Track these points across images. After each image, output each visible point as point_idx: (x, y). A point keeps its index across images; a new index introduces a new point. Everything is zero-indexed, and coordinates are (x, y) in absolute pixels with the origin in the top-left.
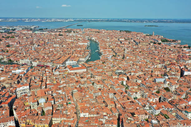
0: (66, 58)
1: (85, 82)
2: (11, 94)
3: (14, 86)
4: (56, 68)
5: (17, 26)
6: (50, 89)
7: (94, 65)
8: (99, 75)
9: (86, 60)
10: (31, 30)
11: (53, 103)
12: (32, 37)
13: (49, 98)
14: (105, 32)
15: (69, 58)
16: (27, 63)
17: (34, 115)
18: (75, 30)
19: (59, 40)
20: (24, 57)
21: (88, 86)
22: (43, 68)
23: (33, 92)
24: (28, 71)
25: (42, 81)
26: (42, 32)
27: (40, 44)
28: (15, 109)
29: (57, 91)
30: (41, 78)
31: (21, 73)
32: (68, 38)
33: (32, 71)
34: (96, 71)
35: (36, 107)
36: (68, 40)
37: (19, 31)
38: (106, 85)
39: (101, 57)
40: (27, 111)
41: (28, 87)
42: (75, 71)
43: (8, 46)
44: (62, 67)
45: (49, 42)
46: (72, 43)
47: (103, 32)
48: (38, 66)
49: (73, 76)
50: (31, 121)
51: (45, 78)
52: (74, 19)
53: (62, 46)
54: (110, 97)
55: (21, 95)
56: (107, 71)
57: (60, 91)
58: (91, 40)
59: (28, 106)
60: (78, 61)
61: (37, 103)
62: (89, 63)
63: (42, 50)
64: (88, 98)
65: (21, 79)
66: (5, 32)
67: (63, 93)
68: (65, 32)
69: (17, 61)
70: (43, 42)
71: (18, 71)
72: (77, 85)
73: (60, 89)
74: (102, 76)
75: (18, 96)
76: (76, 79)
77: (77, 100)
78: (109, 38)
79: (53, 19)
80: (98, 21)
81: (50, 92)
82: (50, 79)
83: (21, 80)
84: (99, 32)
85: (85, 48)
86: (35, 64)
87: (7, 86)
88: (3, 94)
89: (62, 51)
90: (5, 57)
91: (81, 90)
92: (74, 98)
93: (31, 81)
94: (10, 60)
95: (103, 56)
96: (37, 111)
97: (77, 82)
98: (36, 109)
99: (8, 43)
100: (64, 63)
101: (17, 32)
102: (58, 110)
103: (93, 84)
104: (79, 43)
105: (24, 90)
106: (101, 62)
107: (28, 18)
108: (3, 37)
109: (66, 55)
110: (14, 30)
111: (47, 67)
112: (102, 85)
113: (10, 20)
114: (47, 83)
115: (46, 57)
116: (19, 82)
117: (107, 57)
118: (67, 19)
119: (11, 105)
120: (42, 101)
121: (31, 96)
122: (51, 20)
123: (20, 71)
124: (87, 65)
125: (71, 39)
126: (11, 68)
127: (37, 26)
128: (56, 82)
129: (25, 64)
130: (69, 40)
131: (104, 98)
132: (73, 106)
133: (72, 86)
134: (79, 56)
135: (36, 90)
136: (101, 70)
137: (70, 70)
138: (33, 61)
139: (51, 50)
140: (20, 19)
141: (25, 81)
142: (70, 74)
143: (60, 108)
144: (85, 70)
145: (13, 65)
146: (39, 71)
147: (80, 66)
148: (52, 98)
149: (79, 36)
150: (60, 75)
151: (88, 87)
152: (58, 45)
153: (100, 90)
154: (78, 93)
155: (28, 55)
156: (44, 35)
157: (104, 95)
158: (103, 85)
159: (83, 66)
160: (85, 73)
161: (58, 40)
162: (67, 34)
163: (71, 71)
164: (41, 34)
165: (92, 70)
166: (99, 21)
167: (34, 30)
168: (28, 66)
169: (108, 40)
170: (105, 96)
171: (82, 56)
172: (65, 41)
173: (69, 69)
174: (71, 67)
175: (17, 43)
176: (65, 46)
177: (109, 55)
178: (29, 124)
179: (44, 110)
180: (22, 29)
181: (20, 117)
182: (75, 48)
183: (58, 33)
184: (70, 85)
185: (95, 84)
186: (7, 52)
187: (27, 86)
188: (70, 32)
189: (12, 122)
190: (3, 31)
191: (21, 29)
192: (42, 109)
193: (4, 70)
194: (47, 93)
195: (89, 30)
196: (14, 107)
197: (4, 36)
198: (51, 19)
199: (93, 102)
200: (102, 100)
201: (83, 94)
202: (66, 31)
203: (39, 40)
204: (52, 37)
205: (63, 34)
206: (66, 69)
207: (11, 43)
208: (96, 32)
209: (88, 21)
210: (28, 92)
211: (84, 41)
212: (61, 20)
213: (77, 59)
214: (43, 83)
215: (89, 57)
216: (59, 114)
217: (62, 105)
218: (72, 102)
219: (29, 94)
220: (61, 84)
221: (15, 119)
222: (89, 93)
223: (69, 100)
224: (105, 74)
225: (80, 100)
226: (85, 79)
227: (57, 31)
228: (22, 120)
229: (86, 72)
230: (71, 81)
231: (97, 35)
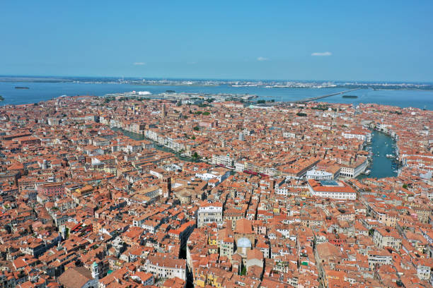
0: (307, 163)
1: (350, 224)
2: (187, 216)
3: (196, 202)
4: (283, 182)
5: (216, 95)
6: (264, 224)
7: (378, 187)
8: (392, 215)
9: (358, 174)
10: (242, 101)
11: (266, 255)
12: (241, 114)
13: (259, 241)
14: (418, 115)
15: (315, 164)
16: (224, 163)
17: (224, 268)
18: (337, 106)
19: (298, 124)
20: (222, 151)
21: (356, 234)
22: (256, 178)
23: (229, 223)
24: (224, 178)
25: (249, 204)
26: (262, 108)
27: (255, 130)
28: (191, 248)
29: (278, 230)
30: (248, 196)
31: (211, 180)
32: (319, 121)
33: (232, 180)
34: (383, 203)
35: (229, 254)
36: (317, 126)
37: (219, 103)
38: (410, 243)
39: (399, 171)
40: (211, 256)
41: (220, 209)
42: (328, 195)
43: (197, 129)
44: (296, 179)
45: (275, 128)
46: (327, 132)
47: (413, 113)
48: (246, 172)
49: (321, 206)
50: (215, 280)
51: (255, 198)
52: (336, 82)
53: (303, 138)
54: (420, 277)
55: (206, 222)
56: (415, 209)
57: (285, 233)
58: (375, 130)
59: (214, 247)
60: (338, 174)
61: (232, 246)
62: (366, 182)
63: (258, 141)
64: (353, 263)
65: (209, 192)
66: (195, 104)
67: (293, 239)
68: (312, 108)
69: (206, 158)
70: (262, 127)
71: (206, 176)
72: (328, 227)
73: (286, 227)
74: (398, 217)
75: (200, 225)
76: (327, 212)
77: (325, 261)
78: (427, 127)
79: (288, 83)
80: (400, 88)
81: (264, 230)
82: (266, 202)
83: (210, 194)
84: (399, 114)
85: (357, 147)
86: (240, 167)
87: (183, 200)
88: (174, 213)
89: (302, 148)
90: (188, 147)
91: (337, 240)
92: (317, 257)
93: (227, 199)
94: (196, 155)
95: (408, 169)
96: (232, 262)
97: (328, 219)
98: (230, 258)
99: (197, 123)
100: (302, 173)
101: (216, 105)
102: (276, 272)
103: (371, 232)
104: (343, 134)
105: (212, 214)
106: (400, 184)
107: (240, 81)
108: (191, 112)
109: (309, 158)
110: (211, 101)
111: (263, 176)
112: (396, 239)
113: (207, 84)
114: (259, 209)
115: (263, 157)
116: (204, 197)
117: (419, 174)
118: (320, 83)
119: (184, 237)
120: (244, 243)
121: (224, 228)
122: (285, 85)
123: (210, 176)
124: (358, 185)
125: (326, 125)
126: (195, 168)
127: (254, 95)
128: (278, 210)
129: (222, 165)
130: (320, 126)
131: (400, 274)
132: (313, 272)
133: (316, 227)
134: (340, 162)
135: (235, 218)
136: (397, 203)
137: (315, 191)
138: (237, 161)
139: (276, 142)
140: (224, 83)
141: (217, 197)
142: (314, 199)
143: (281, 270)
144: (353, 196)
145: (200, 164)
146: (246, 181)
147: (341, 185)
148: (266, 243)
149: (345, 119)
150: (289, 196)
151: (356, 237)
152: (293, 135)
153: (390, 251)
154: (328, 245)
155: (230, 147)
156: (267, 113)
157: (402, 266)
158: (399, 241)
159: (349, 187)
160: (352, 204)
161: (294, 124)
162: (317, 113)
163: (317, 194)
164: (259, 109)
165: (372, 199)
166: (404, 87)
167: (247, 103)
168: (227, 170)
169: (427, 133)
170: (402, 270)
171: (347, 163)
172: (309, 127)
173: (314, 187)
174: (319, 184)
175: (213, 124)
176: (308, 137)
177: (426, 168)
178: (211, 284)
179: (245, 264)
180: (226, 100)
181: (197, 265)
182: (332, 144)
183: (296, 111)
184: (311, 223)
185: (376, 233)
186: (194, 138)
187: (218, 206)
188: (324, 110)
189: (181, 270)
190: (193, 103)
191: (223, 100)
192: (242, 262)
193: (183, 170)
194: (256, 229)
195: (372, 106)
196: (189, 242)
197: (193, 111)
198: (284, 82)
199: (367, 276)
200: (393, 277)
201: (342, 249)
202: (316, 106)
203: (255, 121)
204: (283, 118)
205: (308, 114)
206: (306, 187)
207: (201, 124)
208: (391, 113)
209: (373, 87)
210: (218, 220)
211: (358, 130)
212: (307, 85)
213: (336, 168)
214: (251, 207)
215: (367, 169)
216: (277, 282)
217: (287, 264)
218: (311, 263)
219: (220, 225)
220: (290, 218)
221: (187, 267)
222: (358, 251)
223: (304, 255)
224: (408, 214)
225: (332, 264)
226: (352, 217)
227: (294, 107)
228: (200, 273)
229: (354, 201)
230: (314, 215)
231: (394, 120)
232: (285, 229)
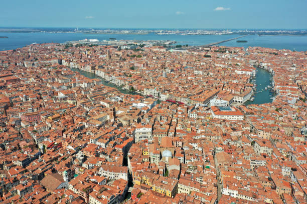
0: (211, 94)
1: (239, 138)
2: (128, 135)
3: (133, 125)
4: (194, 108)
5: (146, 41)
6: (180, 139)
7: (259, 111)
8: (267, 131)
9: (246, 100)
10: (165, 46)
11: (182, 161)
12: (164, 56)
13: (177, 152)
14: (289, 55)
15: (216, 94)
16: (152, 94)
17: (154, 172)
18: (232, 49)
19: (204, 64)
20: (151, 85)
21: (243, 145)
22: (175, 105)
23: (156, 139)
24: (153, 106)
25: (170, 125)
26: (179, 51)
27: (174, 69)
28: (131, 158)
29: (190, 144)
30: (170, 120)
31: (144, 108)
32: (219, 61)
33: (158, 108)
34: (262, 122)
35: (157, 161)
36: (218, 65)
37: (148, 48)
38: (278, 151)
39: (274, 99)
40: (145, 164)
41: (150, 129)
42: (224, 117)
43: (132, 69)
44: (202, 107)
45: (188, 67)
46: (225, 70)
47: (286, 54)
48: (168, 100)
49: (219, 125)
50: (148, 180)
51: (175, 120)
52: (232, 30)
53: (208, 75)
54: (284, 174)
55: (141, 139)
56: (283, 126)
57: (195, 145)
58: (258, 67)
59: (146, 157)
60: (231, 101)
61: (159, 156)
62: (251, 107)
63: (176, 77)
64: (240, 165)
65: (143, 117)
66: (131, 49)
67: (200, 149)
68: (215, 51)
69: (140, 91)
70: (179, 66)
71: (140, 105)
72: (224, 141)
73: (195, 141)
74: (271, 132)
75: (137, 140)
76: (224, 130)
77: (222, 164)
78: (295, 65)
79: (198, 31)
80: (277, 34)
81: (180, 144)
82: (182, 123)
83: (143, 118)
84: (276, 54)
85: (245, 80)
86: (163, 97)
87: (124, 123)
88: (118, 133)
89: (207, 83)
90: (127, 83)
91: (229, 150)
92: (216, 161)
93: (155, 122)
94: (132, 88)
95: (280, 97)
96: (159, 167)
97: (224, 135)
98: (157, 164)
99: (133, 64)
100: (207, 101)
101: (146, 50)
102: (188, 173)
103: (253, 143)
104: (236, 71)
105: (145, 133)
106: (274, 108)
107: (163, 29)
108: (128, 55)
109: (212, 89)
110: (142, 46)
111: (180, 104)
112: (269, 148)
113: (140, 32)
114: (177, 128)
115: (180, 89)
116: (139, 121)
117: (287, 101)
118: (221, 31)
119: (126, 150)
120: (167, 154)
121: (153, 143)
122: (195, 32)
123: (143, 105)
124: (245, 110)
125: (224, 64)
126: (132, 99)
127: (174, 41)
128: (190, 129)
129: (151, 96)
130: (220, 65)
131: (271, 172)
132: (213, 173)
133: (216, 141)
134: (233, 92)
135: (160, 135)
136: (271, 122)
137: (216, 115)
138: (162, 93)
139: (189, 78)
140: (152, 31)
141: (148, 121)
142: (215, 120)
143: (192, 172)
144: (241, 118)
145: (135, 96)
146: (168, 108)
147: (233, 110)
148: (182, 153)
149: (238, 59)
150: (198, 119)
151: (242, 147)
152: (201, 72)
153: (265, 156)
154: (224, 153)
155: (156, 83)
156: (183, 55)
157: (272, 167)
158: (271, 149)
159: (239, 111)
160: (241, 123)
161: (201, 64)
162: (218, 54)
163: (217, 117)
164: (177, 53)
165: (254, 120)
166: (280, 33)
167: (168, 47)
168: (154, 100)
169: (294, 69)
170: (272, 170)
171: (238, 93)
172: (212, 66)
173: (215, 111)
174: (218, 110)
175: (144, 64)
176: (212, 74)
177: (292, 96)
178: (145, 183)
179: (167, 168)
180: (153, 45)
181: (135, 170)
182: (228, 78)
183: (203, 54)
184: (213, 138)
185: (256, 144)
186: (131, 76)
187: (149, 127)
188: (223, 52)
189: (124, 174)
190: (129, 48)
191: (151, 45)
192: (166, 167)
193: (124, 100)
194: (175, 143)
195: (257, 49)
196: (129, 154)
197: (130, 54)
198: (195, 31)
199: (249, 174)
200: (266, 174)
201: (233, 157)
202: (217, 49)
203: (174, 62)
204: (194, 59)
205: (212, 55)
206: (209, 112)
207: (136, 65)
208: (270, 54)
209: (258, 33)
210: (149, 137)
211: (246, 68)
212: (211, 32)
213: (230, 97)
214: (171, 127)
215: (252, 96)
216: (189, 180)
217: (196, 168)
218: (212, 167)
219: (150, 141)
220: (198, 135)
221: (128, 171)
222: (244, 157)
223: (207, 161)
224: (278, 130)
225: (226, 167)
226: (240, 133)
227: (202, 50)
228: (137, 176)
229: (242, 121)
230: (215, 132)
231: (272, 59)
232: (195, 143)
